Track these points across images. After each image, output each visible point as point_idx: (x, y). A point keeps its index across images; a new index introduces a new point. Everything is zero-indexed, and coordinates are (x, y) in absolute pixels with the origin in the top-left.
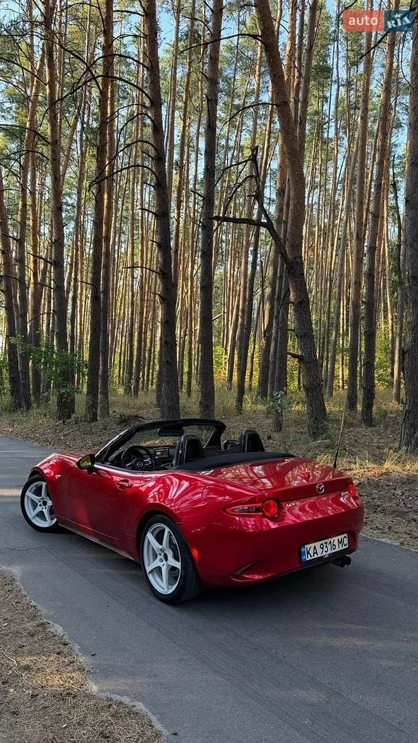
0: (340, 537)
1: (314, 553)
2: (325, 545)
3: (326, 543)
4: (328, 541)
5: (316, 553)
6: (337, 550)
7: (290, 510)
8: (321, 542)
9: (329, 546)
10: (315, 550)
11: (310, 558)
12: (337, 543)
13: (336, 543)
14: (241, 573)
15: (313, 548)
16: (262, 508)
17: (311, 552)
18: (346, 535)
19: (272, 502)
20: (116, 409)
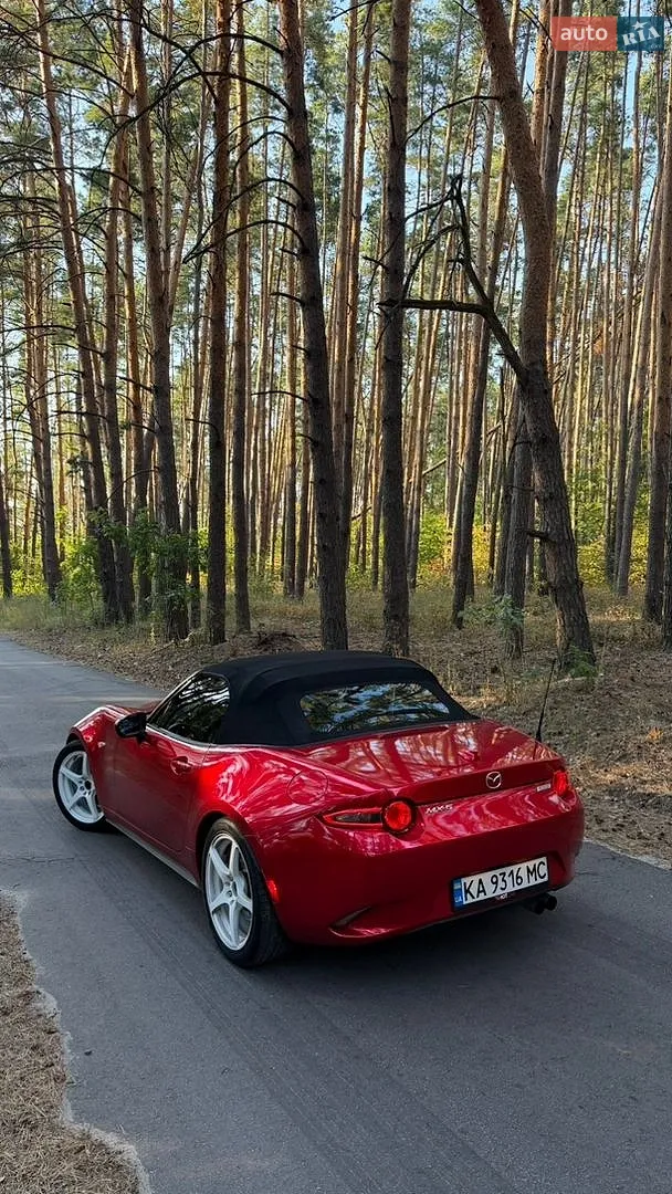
0: (531, 864)
1: (479, 892)
2: (500, 878)
3: (504, 874)
4: (507, 870)
5: (484, 891)
6: (525, 885)
7: (433, 818)
8: (493, 873)
9: (509, 880)
10: (480, 887)
11: (470, 900)
12: (527, 874)
13: (523, 873)
14: (348, 924)
15: (476, 884)
16: (383, 815)
17: (474, 890)
18: (544, 859)
19: (401, 805)
20: (266, 621)
